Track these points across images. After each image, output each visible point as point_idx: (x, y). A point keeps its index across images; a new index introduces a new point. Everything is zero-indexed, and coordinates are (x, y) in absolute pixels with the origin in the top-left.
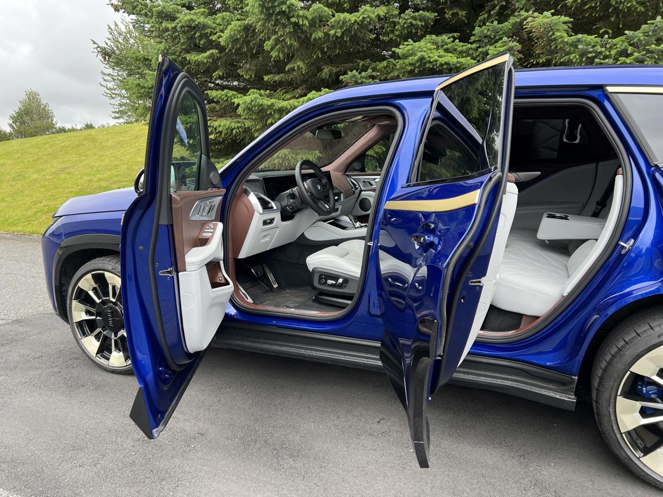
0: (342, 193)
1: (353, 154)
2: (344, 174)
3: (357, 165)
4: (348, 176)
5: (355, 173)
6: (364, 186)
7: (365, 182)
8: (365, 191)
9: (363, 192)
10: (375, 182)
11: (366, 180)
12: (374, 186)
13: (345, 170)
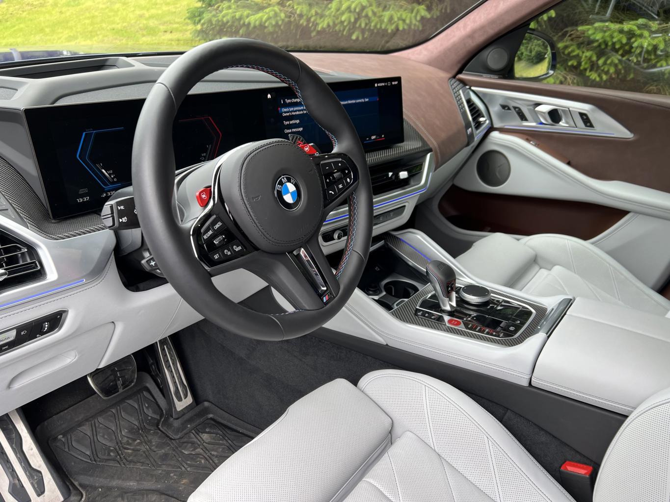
0: (430, 150)
1: (492, 22)
2: (454, 77)
3: (494, 58)
4: (464, 83)
5: (486, 78)
6: (501, 117)
7: (507, 108)
8: (502, 130)
9: (495, 134)
10: (536, 113)
11: (512, 104)
12: (530, 124)
13: (459, 66)
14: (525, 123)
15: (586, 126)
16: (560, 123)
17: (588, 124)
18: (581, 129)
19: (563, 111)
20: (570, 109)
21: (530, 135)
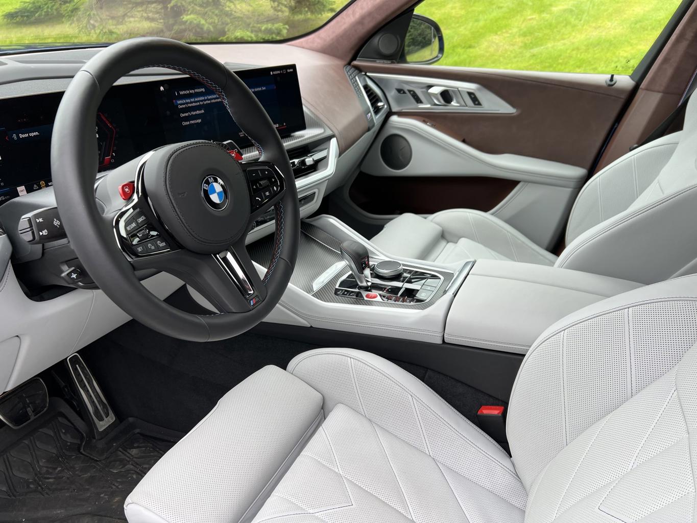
0: (334, 136)
2: (349, 64)
3: (384, 43)
5: (379, 64)
6: (399, 101)
7: (402, 92)
8: (400, 114)
9: (394, 119)
10: (430, 95)
11: (406, 88)
12: (425, 106)
13: (353, 52)
14: (421, 106)
15: (475, 104)
16: (452, 103)
17: (477, 103)
18: (471, 108)
19: (453, 91)
20: (459, 89)
21: (425, 117)
